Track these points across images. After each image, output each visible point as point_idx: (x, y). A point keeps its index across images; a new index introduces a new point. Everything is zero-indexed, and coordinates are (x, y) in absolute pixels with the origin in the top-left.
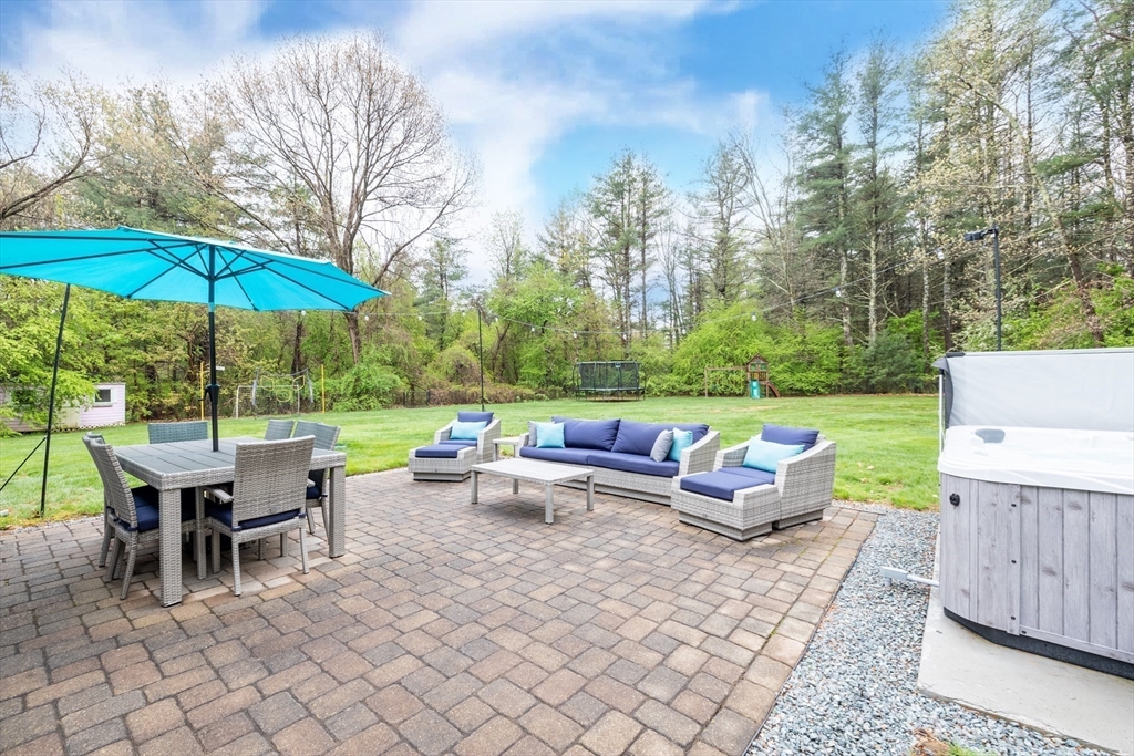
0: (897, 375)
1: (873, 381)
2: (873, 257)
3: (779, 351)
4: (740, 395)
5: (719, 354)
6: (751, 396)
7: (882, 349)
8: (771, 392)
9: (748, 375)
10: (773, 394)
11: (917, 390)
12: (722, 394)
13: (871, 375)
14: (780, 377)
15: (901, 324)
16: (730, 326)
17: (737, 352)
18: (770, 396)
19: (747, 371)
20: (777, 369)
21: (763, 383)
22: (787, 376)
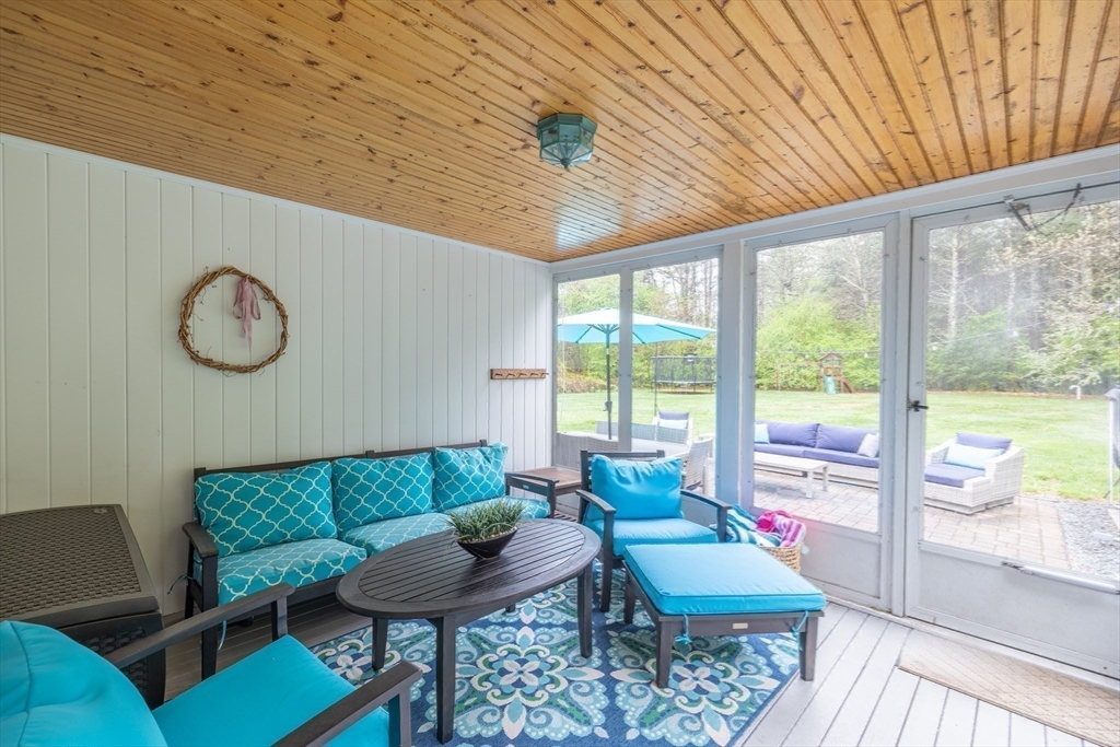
0: (978, 373)
1: (952, 379)
2: (955, 254)
3: (852, 348)
4: (813, 389)
5: (790, 350)
6: (826, 390)
7: (961, 346)
8: (846, 387)
9: (823, 370)
10: (848, 389)
11: (998, 389)
12: (793, 389)
13: (949, 373)
14: (853, 373)
15: (984, 322)
16: (801, 322)
17: (808, 347)
18: (845, 392)
19: (821, 366)
20: (850, 365)
21: (838, 378)
22: (861, 372)
